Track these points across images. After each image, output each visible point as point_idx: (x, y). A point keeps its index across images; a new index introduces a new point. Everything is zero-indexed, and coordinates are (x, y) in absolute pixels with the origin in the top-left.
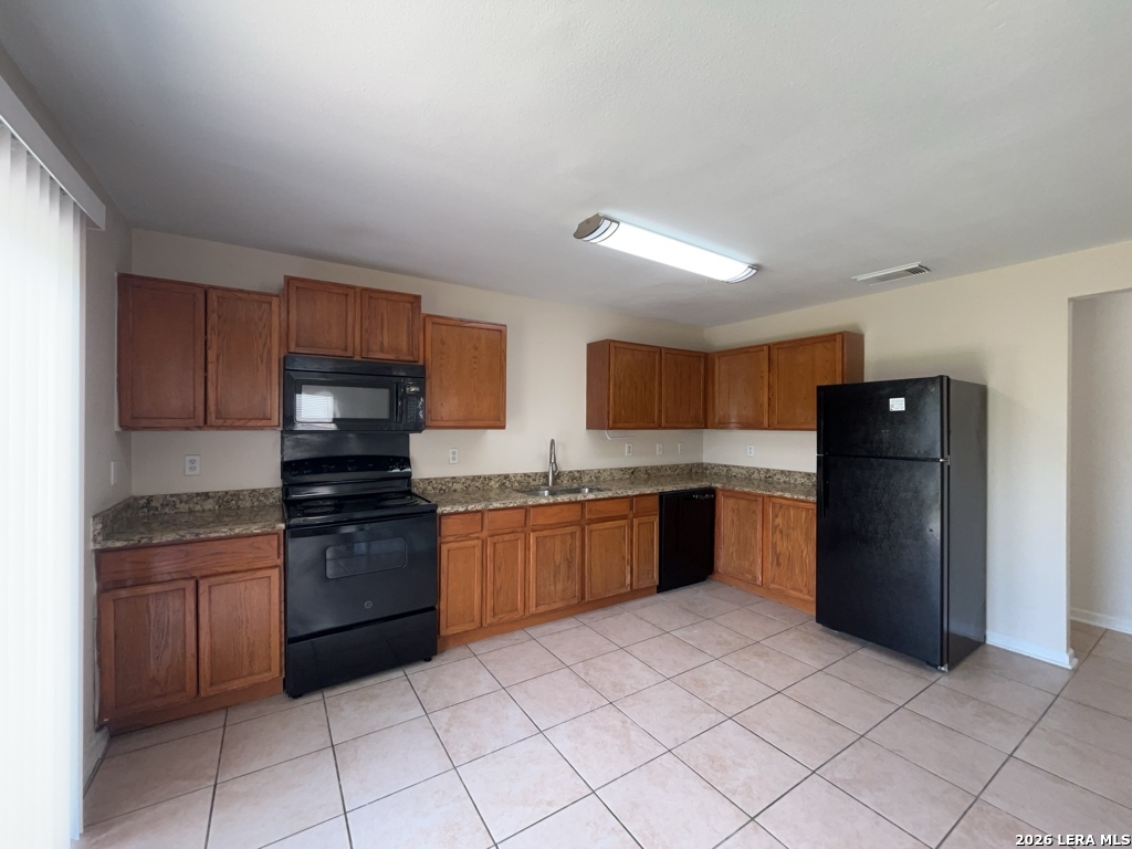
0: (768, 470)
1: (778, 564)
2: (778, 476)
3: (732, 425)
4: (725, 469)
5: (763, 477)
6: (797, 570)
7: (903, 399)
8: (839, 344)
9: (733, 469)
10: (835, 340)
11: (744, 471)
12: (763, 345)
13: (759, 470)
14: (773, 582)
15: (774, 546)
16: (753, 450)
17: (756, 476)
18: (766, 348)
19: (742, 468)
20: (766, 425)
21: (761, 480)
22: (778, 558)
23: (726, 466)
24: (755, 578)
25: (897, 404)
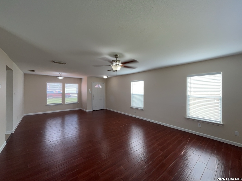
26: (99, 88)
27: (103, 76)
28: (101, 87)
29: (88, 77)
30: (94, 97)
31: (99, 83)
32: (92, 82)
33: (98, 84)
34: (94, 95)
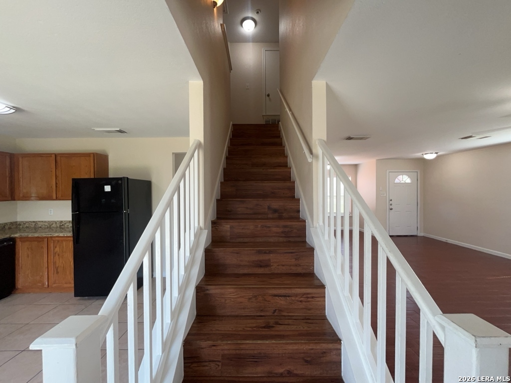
0: (62, 222)
1: (57, 273)
2: (67, 224)
3: (32, 198)
4: (33, 224)
5: (58, 226)
6: (68, 273)
7: (110, 186)
8: (92, 158)
9: (39, 223)
10: (90, 156)
11: (46, 224)
12: (52, 154)
13: (56, 222)
14: (55, 283)
15: (55, 263)
16: (52, 212)
17: (54, 225)
18: (53, 156)
19: (45, 222)
20: (55, 197)
21: (57, 227)
22: (57, 270)
23: (34, 222)
24: (43, 284)
25: (108, 188)
26: (405, 183)
27: (424, 153)
28: (408, 181)
29: (377, 160)
30: (391, 205)
31: (403, 173)
32: (388, 171)
33: (402, 175)
34: (391, 200)
